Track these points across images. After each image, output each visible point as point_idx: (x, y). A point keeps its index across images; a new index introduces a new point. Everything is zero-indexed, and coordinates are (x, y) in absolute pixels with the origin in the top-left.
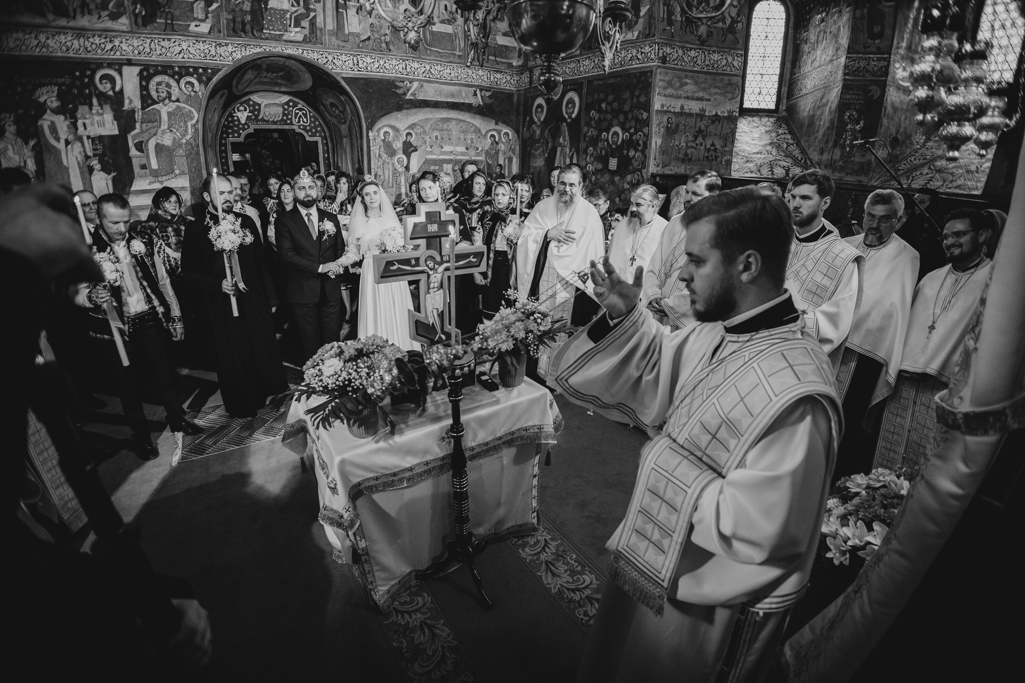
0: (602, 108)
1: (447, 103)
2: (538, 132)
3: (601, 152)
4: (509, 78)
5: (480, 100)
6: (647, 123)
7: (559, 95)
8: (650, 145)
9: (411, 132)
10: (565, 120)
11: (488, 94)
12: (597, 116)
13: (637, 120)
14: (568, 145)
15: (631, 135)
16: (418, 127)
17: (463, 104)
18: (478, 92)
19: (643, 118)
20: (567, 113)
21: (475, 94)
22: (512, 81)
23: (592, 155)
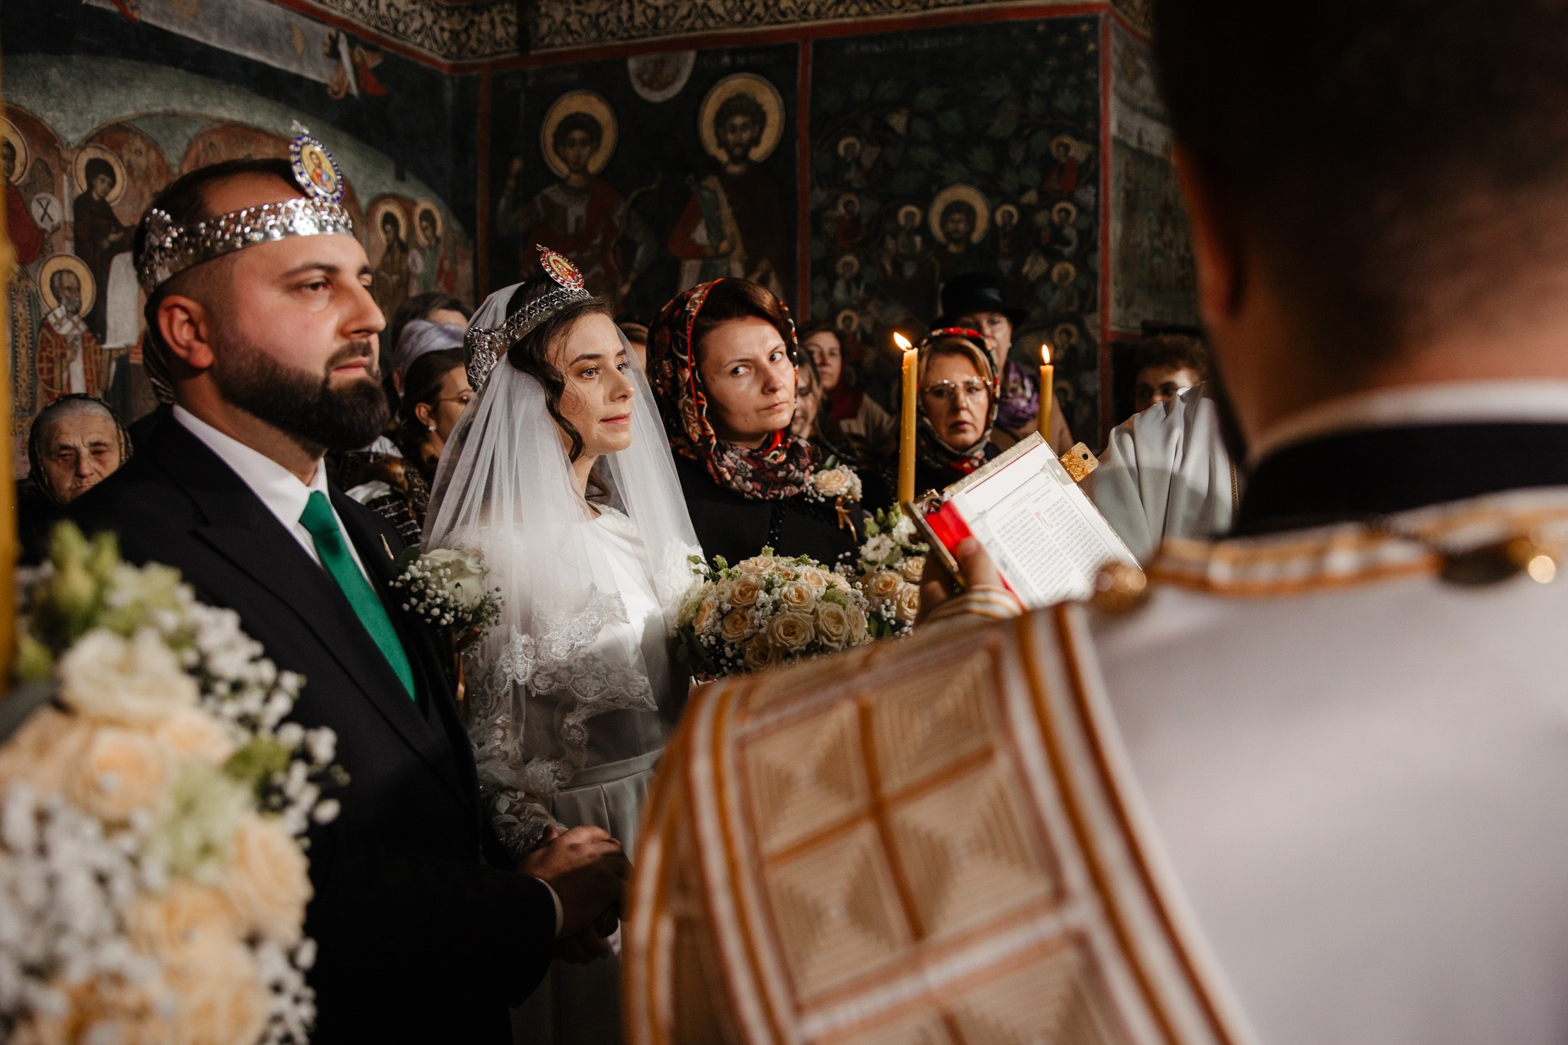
0: (890, 129)
1: (246, 63)
2: (576, 211)
3: (898, 266)
4: (429, 18)
5: (350, 77)
6: (1090, 173)
7: (679, 86)
8: (1106, 239)
9: (111, 159)
10: (715, 167)
11: (373, 61)
12: (870, 155)
13: (1048, 164)
14: (739, 249)
15: (1026, 211)
16: (138, 144)
17: (298, 80)
18: (343, 48)
19: (1072, 160)
20: (722, 144)
21: (334, 54)
22: (436, 29)
23: (857, 279)
